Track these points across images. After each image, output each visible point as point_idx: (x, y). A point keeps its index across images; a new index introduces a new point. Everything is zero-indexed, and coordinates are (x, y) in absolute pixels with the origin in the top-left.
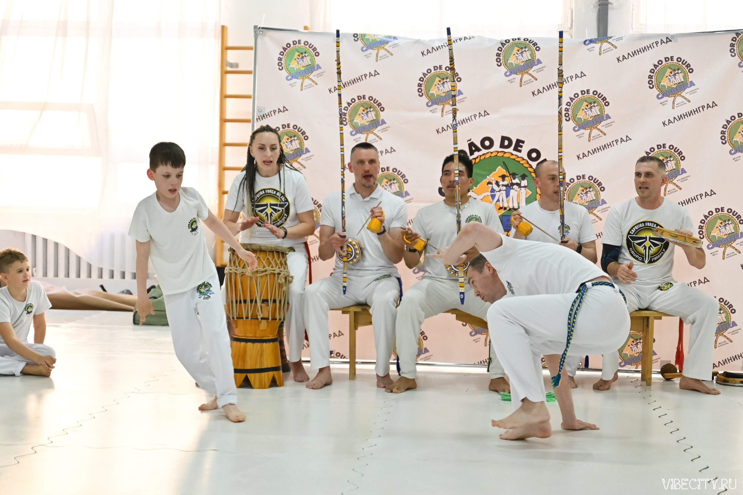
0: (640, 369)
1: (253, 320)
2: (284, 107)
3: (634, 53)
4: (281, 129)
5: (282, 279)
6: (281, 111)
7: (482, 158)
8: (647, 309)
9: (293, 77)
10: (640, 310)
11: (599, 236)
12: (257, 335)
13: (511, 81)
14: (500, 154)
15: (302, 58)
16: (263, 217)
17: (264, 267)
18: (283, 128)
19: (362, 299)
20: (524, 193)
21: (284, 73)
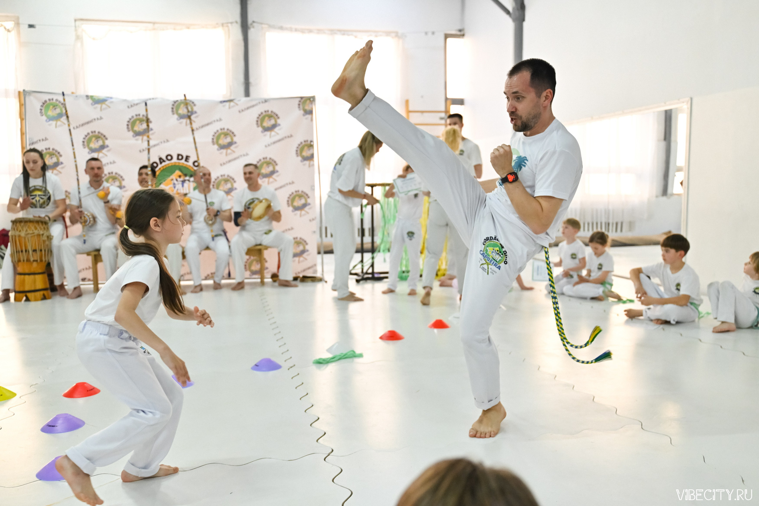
0: (260, 277)
1: (28, 262)
2: (46, 138)
3: (248, 108)
4: (44, 151)
5: (46, 237)
6: (44, 140)
7: (167, 166)
8: (260, 245)
9: (50, 120)
10: (257, 245)
11: (232, 208)
12: (32, 271)
13: (181, 123)
14: (177, 164)
15: (55, 109)
16: (34, 202)
17: (33, 231)
19: (98, 247)
20: (192, 185)
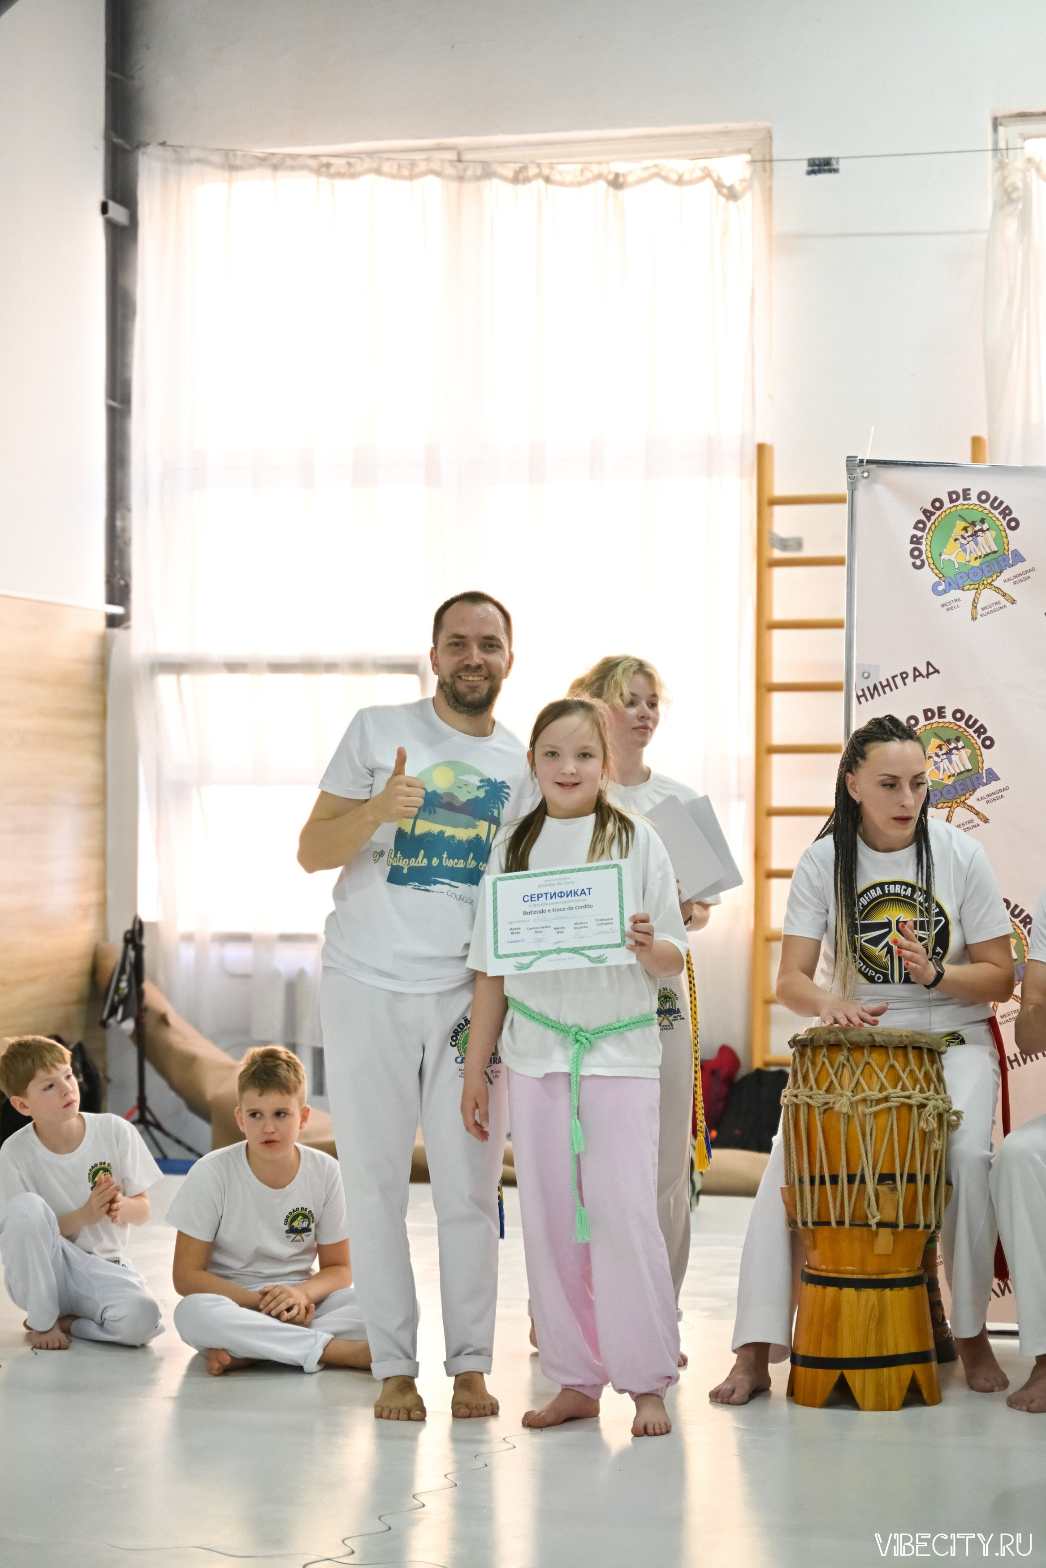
1: (857, 1231)
2: (929, 664)
4: (922, 721)
5: (930, 1118)
6: (921, 675)
9: (950, 586)
12: (869, 1269)
15: (975, 534)
16: (880, 957)
17: (882, 1088)
18: (927, 719)
21: (927, 576)
